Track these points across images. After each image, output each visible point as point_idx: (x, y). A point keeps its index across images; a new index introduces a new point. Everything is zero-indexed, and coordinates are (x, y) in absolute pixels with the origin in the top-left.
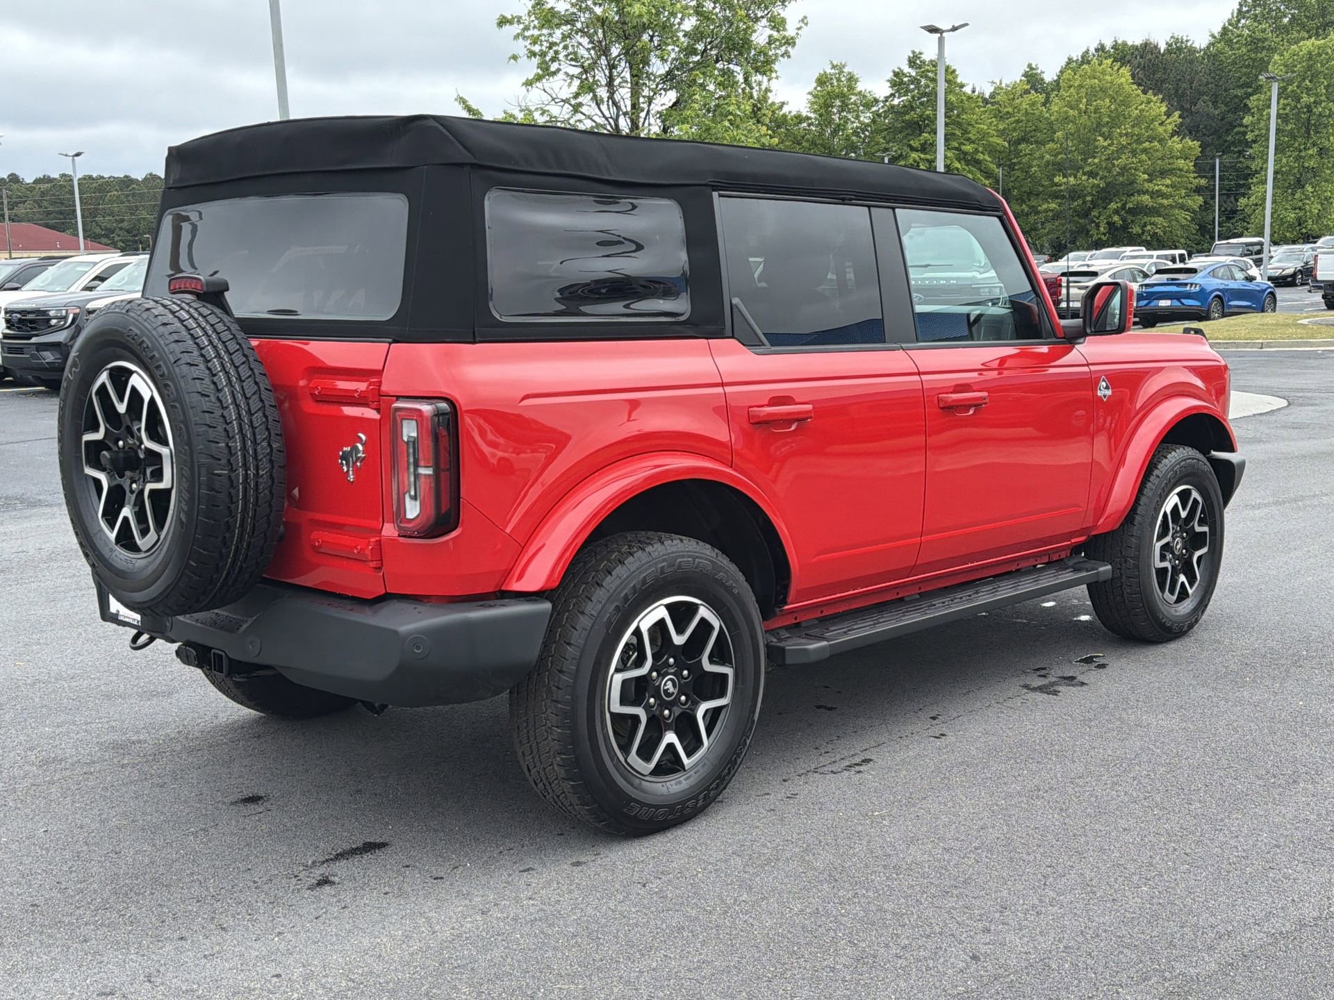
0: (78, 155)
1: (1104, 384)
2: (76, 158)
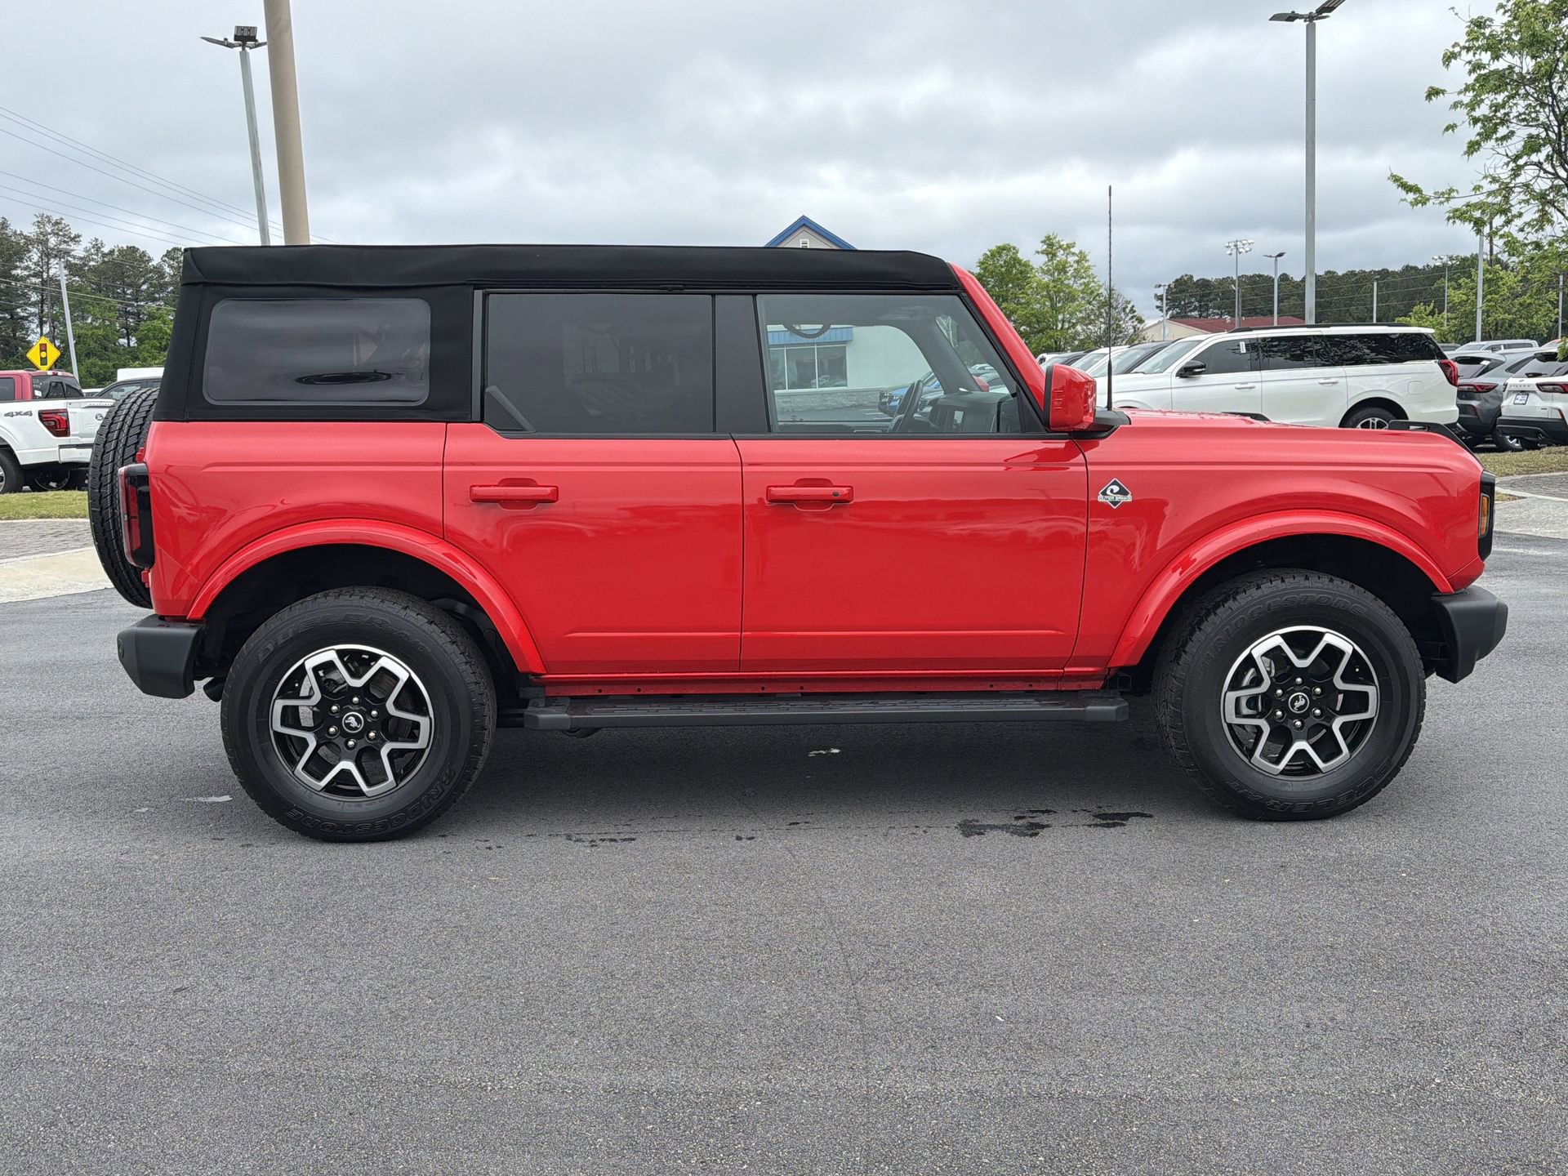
0: (1280, 255)
1: (1116, 489)
2: (1278, 258)
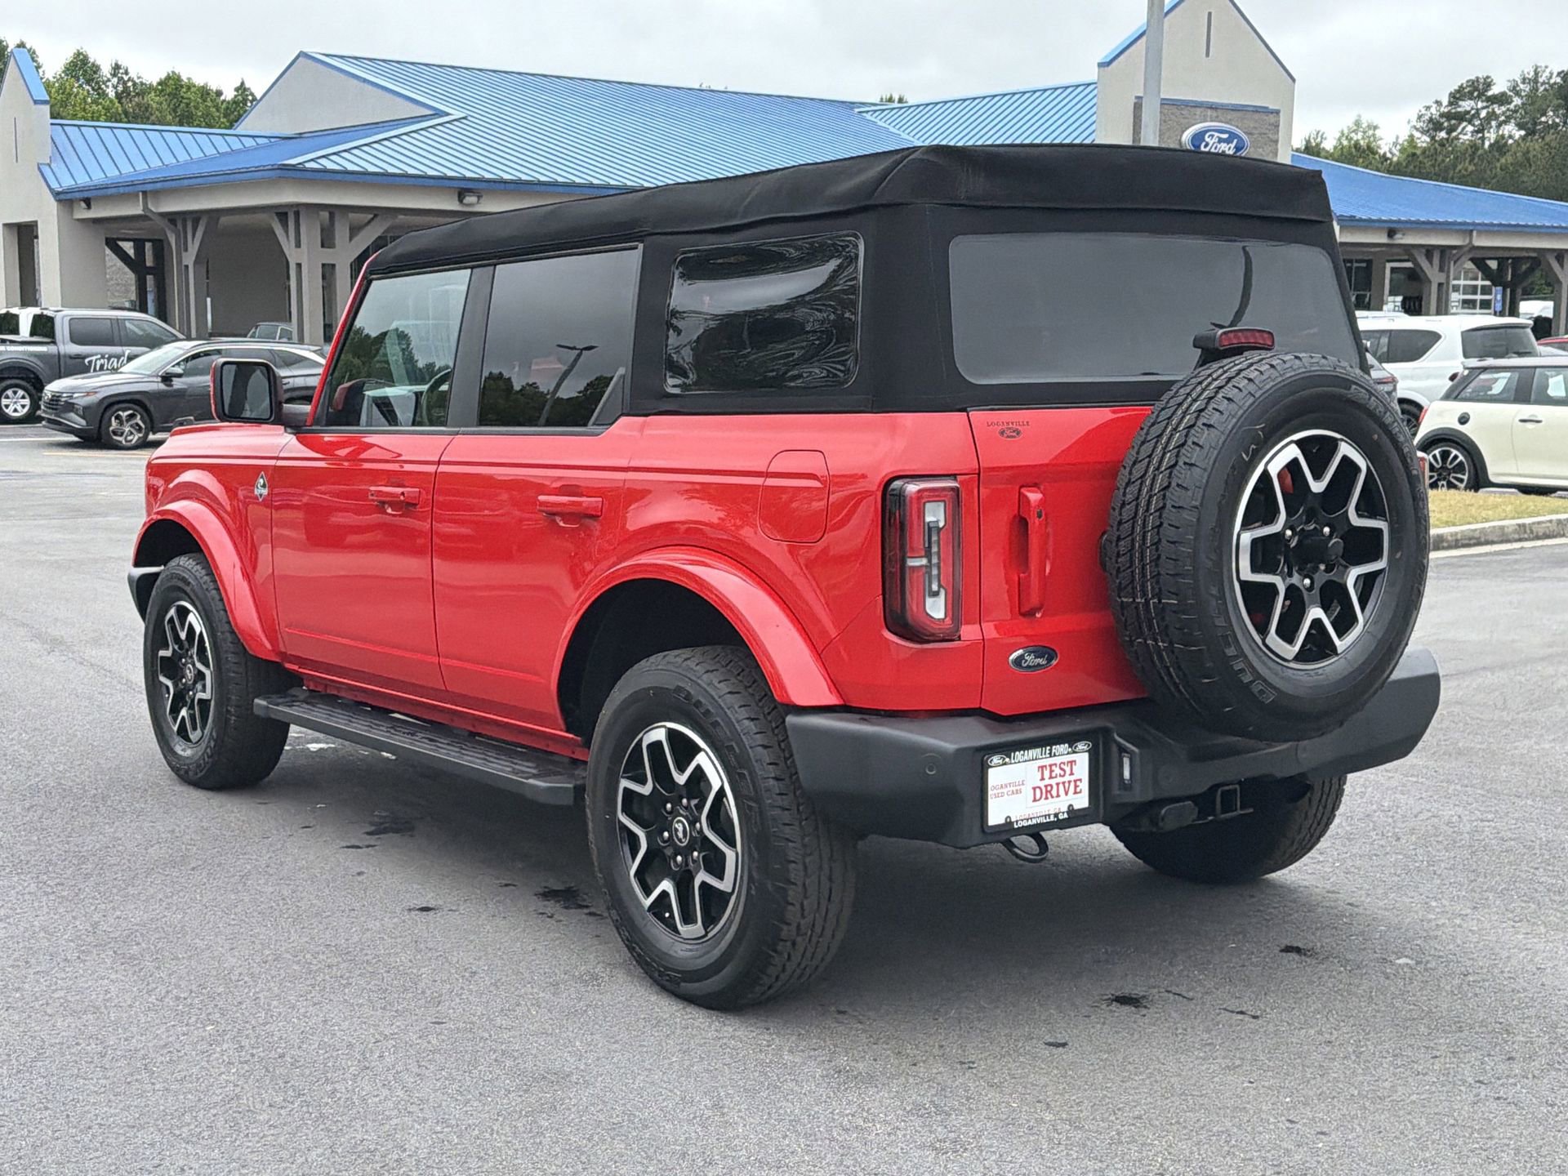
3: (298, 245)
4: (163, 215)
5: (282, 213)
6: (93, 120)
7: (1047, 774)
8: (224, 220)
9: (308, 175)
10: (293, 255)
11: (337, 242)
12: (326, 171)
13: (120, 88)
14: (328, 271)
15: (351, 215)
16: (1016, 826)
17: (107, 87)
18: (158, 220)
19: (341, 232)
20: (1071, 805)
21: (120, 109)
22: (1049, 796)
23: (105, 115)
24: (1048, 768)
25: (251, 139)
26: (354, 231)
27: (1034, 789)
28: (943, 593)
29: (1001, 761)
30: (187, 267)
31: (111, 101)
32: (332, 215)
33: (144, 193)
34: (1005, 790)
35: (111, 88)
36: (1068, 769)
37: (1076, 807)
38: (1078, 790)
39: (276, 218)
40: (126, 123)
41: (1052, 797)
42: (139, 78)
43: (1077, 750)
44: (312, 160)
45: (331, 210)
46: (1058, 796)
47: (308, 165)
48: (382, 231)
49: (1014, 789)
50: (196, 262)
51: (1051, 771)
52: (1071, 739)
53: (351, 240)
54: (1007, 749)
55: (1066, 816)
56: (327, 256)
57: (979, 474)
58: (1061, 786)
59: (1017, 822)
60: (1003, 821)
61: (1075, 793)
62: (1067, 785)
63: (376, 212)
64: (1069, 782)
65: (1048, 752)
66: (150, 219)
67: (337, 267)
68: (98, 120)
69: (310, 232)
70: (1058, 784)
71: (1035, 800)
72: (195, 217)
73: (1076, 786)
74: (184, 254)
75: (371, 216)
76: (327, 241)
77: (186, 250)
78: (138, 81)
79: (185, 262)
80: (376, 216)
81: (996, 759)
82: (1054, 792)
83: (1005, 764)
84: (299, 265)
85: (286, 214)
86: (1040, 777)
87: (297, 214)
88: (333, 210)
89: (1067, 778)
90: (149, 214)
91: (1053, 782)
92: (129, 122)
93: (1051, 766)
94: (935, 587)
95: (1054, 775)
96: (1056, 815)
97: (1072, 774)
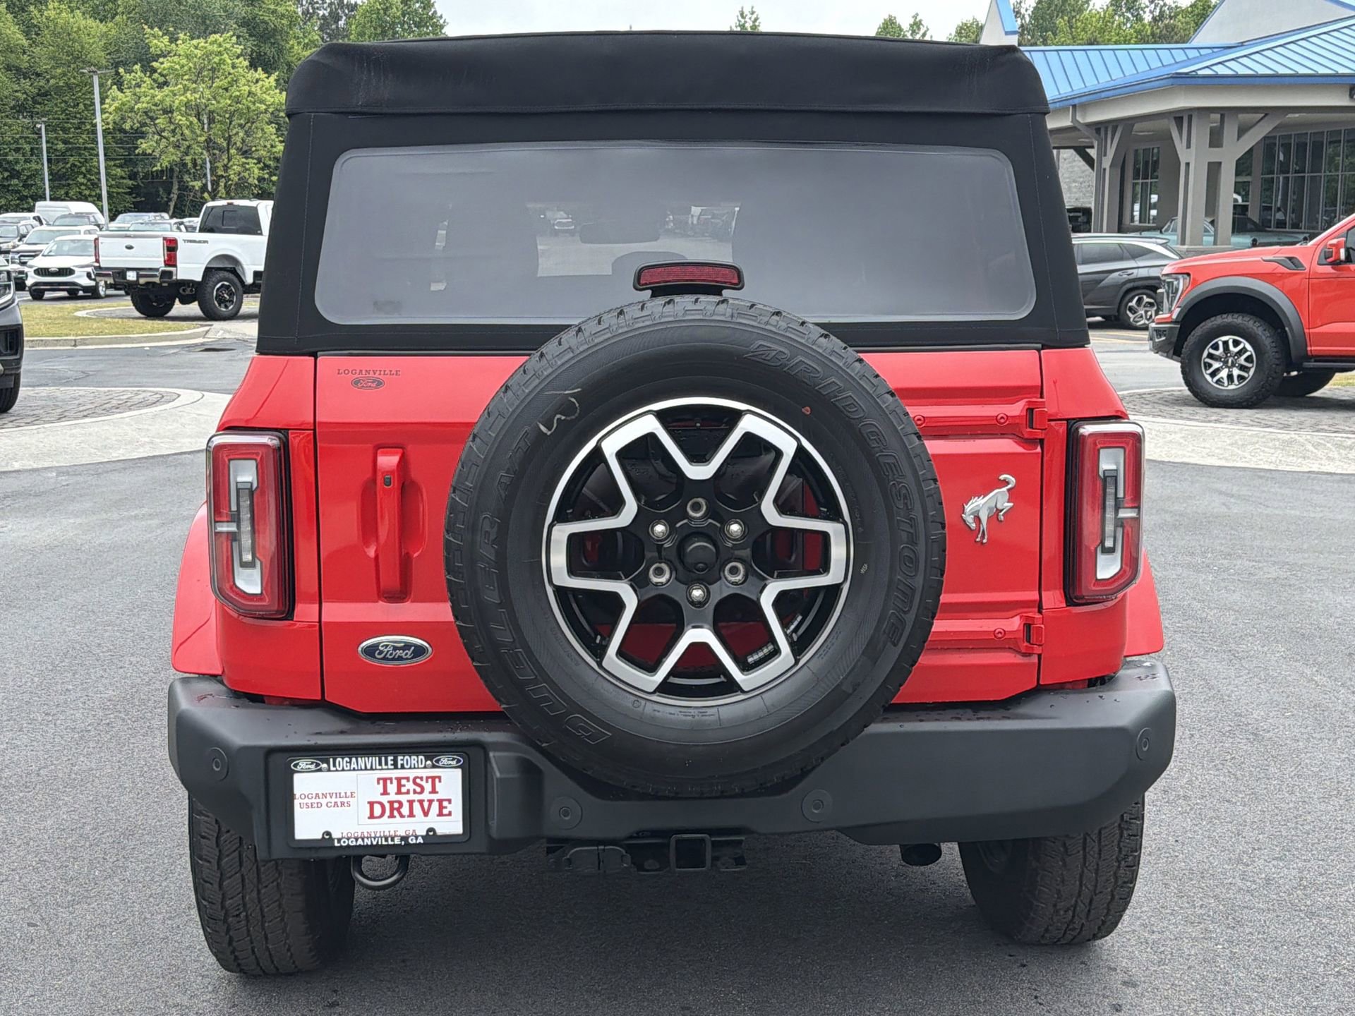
3: (1189, 146)
4: (1089, 125)
5: (1180, 118)
6: (1125, 44)
7: (392, 788)
8: (1137, 126)
9: (1200, 81)
10: (1184, 155)
11: (1225, 144)
12: (1217, 76)
13: (1157, 13)
14: (1214, 170)
15: (1241, 116)
16: (336, 844)
17: (1144, 12)
18: (1084, 131)
19: (1230, 131)
20: (431, 830)
21: (1149, 32)
22: (396, 813)
23: (1136, 37)
24: (395, 782)
25: (1196, 51)
26: (1242, 131)
27: (371, 804)
28: (258, 564)
29: (313, 767)
30: (1105, 170)
31: (1144, 25)
32: (1222, 116)
33: (1074, 106)
34: (324, 801)
35: (1148, 13)
36: (428, 787)
37: (440, 831)
38: (445, 811)
39: (1174, 122)
40: (1153, 43)
41: (402, 816)
42: (1174, 2)
43: (440, 764)
44: (1207, 67)
45: (1222, 112)
46: (411, 815)
47: (1200, 73)
48: (1270, 129)
49: (339, 800)
50: (1111, 166)
51: (400, 786)
52: (431, 751)
53: (1238, 140)
54: (323, 754)
55: (420, 840)
56: (1215, 155)
57: (314, 430)
58: (416, 806)
59: (339, 840)
60: (319, 837)
61: (440, 814)
62: (426, 804)
63: (1267, 111)
64: (430, 802)
65: (390, 762)
66: (1079, 130)
67: (1223, 165)
68: (1129, 44)
69: (1200, 133)
70: (411, 802)
71: (372, 816)
72: (1113, 124)
73: (441, 807)
74: (1103, 158)
75: (1263, 115)
76: (1216, 139)
77: (1105, 155)
78: (1173, 6)
79: (1103, 166)
80: (1266, 115)
81: (303, 764)
82: (405, 810)
83: (320, 770)
84: (1188, 164)
85: (1182, 118)
86: (381, 791)
87: (1190, 118)
88: (1224, 112)
89: (426, 796)
90: (1076, 125)
91: (404, 798)
92: (1155, 42)
93: (399, 780)
94: (248, 557)
95: (404, 790)
96: (404, 838)
97: (434, 791)
